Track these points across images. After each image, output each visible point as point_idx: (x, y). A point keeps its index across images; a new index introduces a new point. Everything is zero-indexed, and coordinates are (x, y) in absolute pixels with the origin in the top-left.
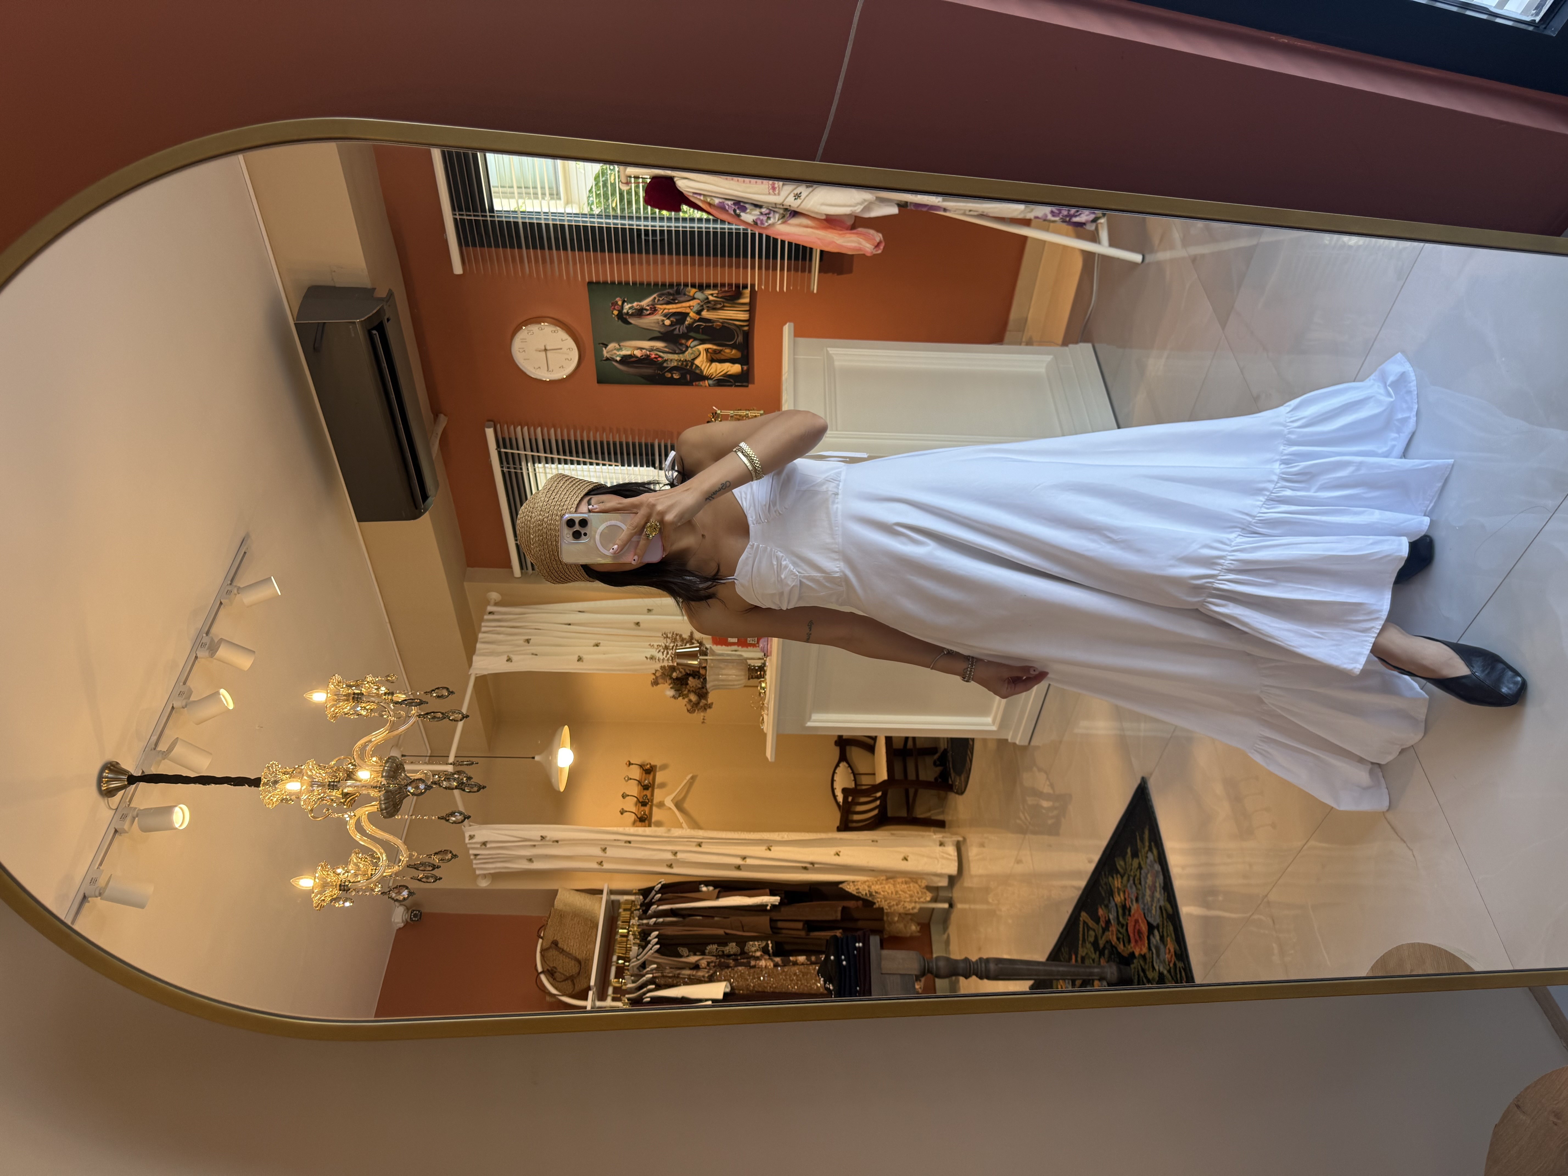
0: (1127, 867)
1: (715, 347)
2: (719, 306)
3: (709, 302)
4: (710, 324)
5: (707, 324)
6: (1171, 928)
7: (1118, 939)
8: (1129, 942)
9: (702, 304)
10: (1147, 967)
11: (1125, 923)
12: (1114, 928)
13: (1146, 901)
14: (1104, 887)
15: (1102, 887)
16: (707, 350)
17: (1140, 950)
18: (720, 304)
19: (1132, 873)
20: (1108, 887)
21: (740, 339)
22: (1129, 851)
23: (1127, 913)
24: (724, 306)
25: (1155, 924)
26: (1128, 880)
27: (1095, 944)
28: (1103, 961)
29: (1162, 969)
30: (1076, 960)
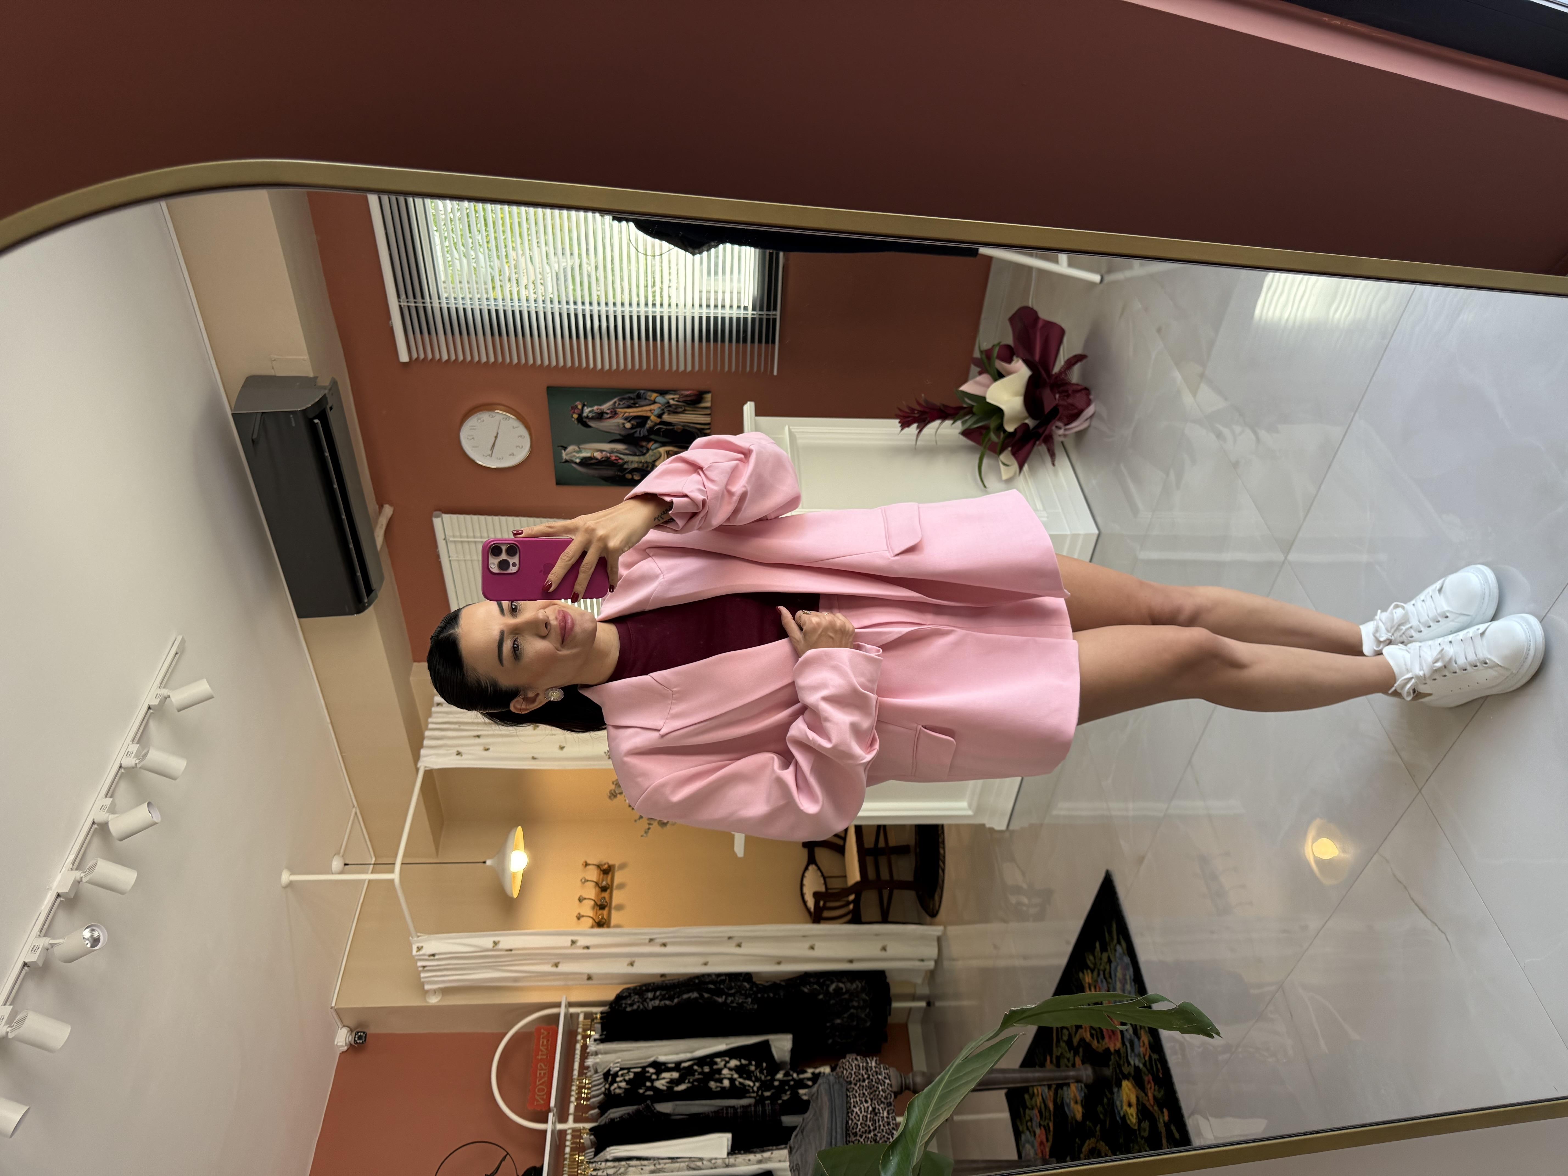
0: (1097, 961)
2: (679, 410)
3: (670, 406)
4: (670, 428)
5: (668, 427)
7: (1092, 1035)
8: (1103, 1038)
9: (663, 407)
10: (1122, 1062)
14: (1075, 983)
17: (1114, 1045)
18: (681, 407)
19: (1102, 967)
20: (1080, 981)
22: (1098, 945)
24: (685, 410)
26: (1099, 974)
27: (1069, 1043)
28: (1078, 1061)
29: (1137, 1063)
30: (1051, 1062)
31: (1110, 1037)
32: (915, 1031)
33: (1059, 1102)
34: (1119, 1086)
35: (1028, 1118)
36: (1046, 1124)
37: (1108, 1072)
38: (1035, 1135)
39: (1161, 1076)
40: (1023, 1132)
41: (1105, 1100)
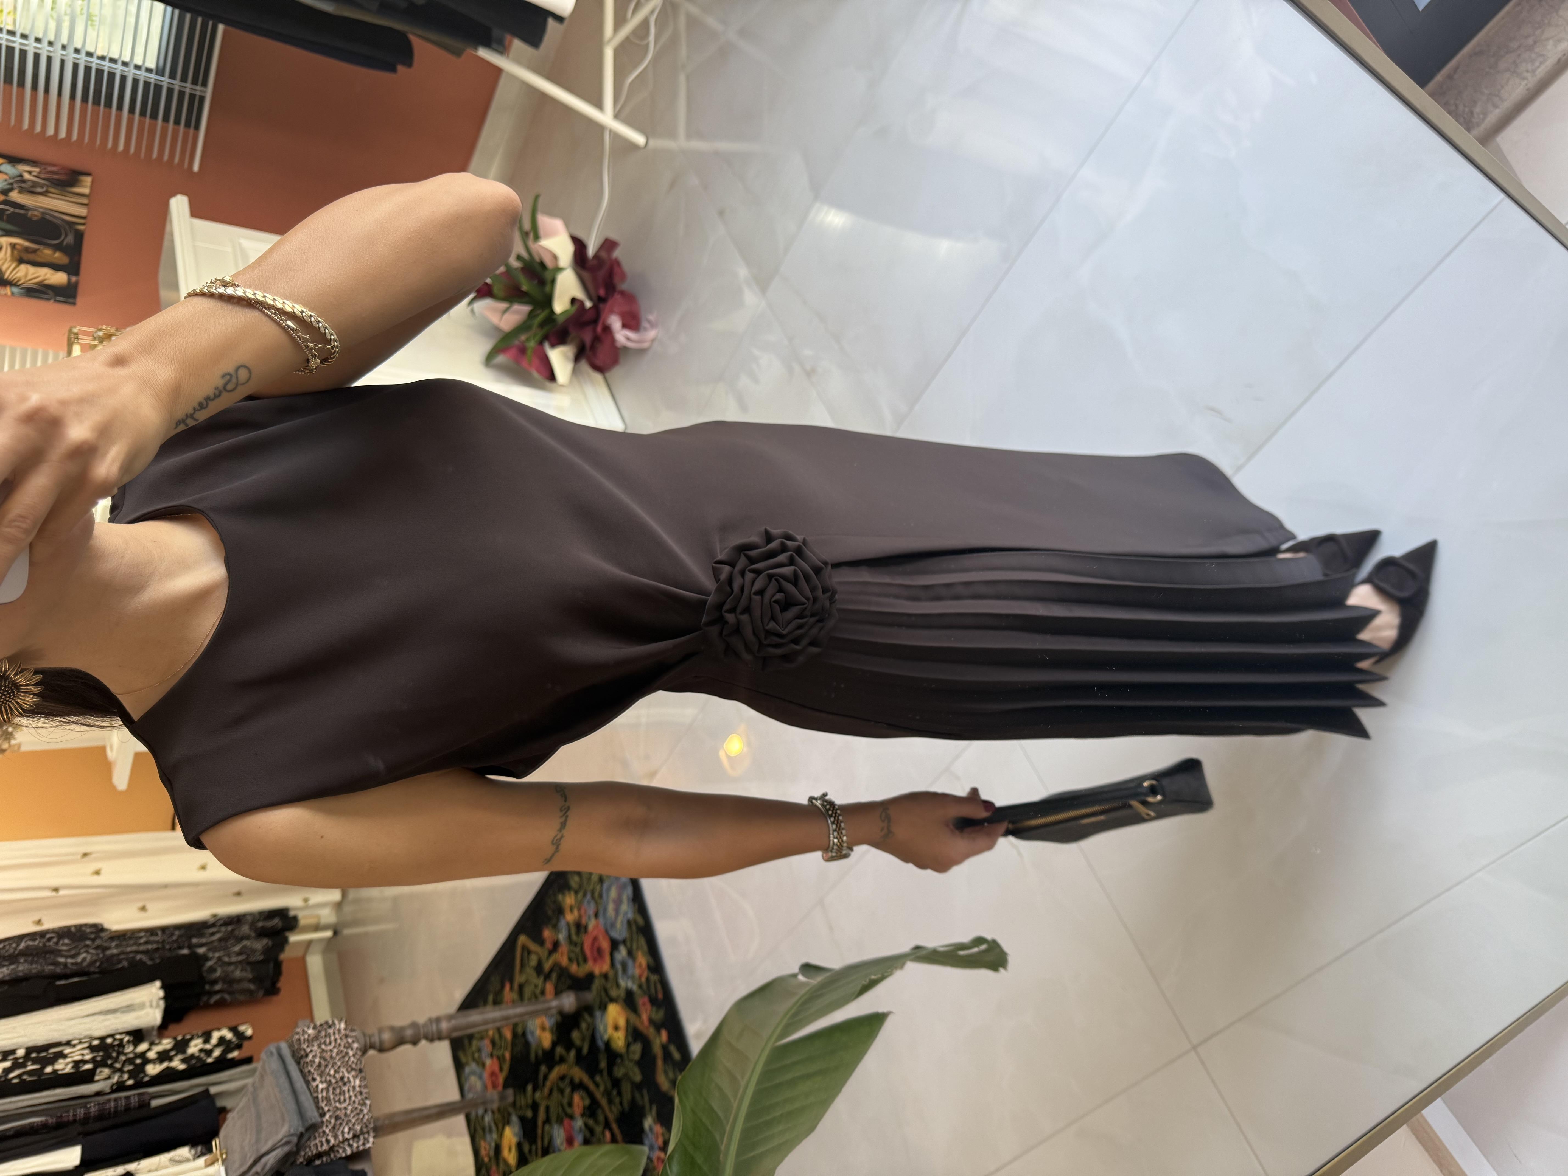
0: (584, 880)
1: (27, 244)
2: (39, 190)
3: (24, 181)
4: (22, 212)
5: (17, 211)
6: (642, 941)
7: (570, 960)
8: (585, 960)
9: (11, 181)
10: (609, 985)
11: (579, 942)
12: (564, 948)
13: (608, 916)
14: (553, 906)
15: (549, 906)
16: (13, 246)
17: (600, 968)
18: (42, 187)
19: (590, 888)
20: (558, 906)
21: (70, 239)
23: (582, 931)
24: (47, 192)
25: (621, 939)
26: (585, 895)
27: (539, 969)
28: (549, 987)
29: (630, 984)
30: (511, 988)
31: (595, 960)
32: (315, 963)
33: (520, 1030)
34: (603, 1008)
35: (474, 1048)
36: (500, 1053)
37: (590, 997)
38: (483, 1065)
39: (660, 996)
40: (467, 1063)
41: (584, 1026)
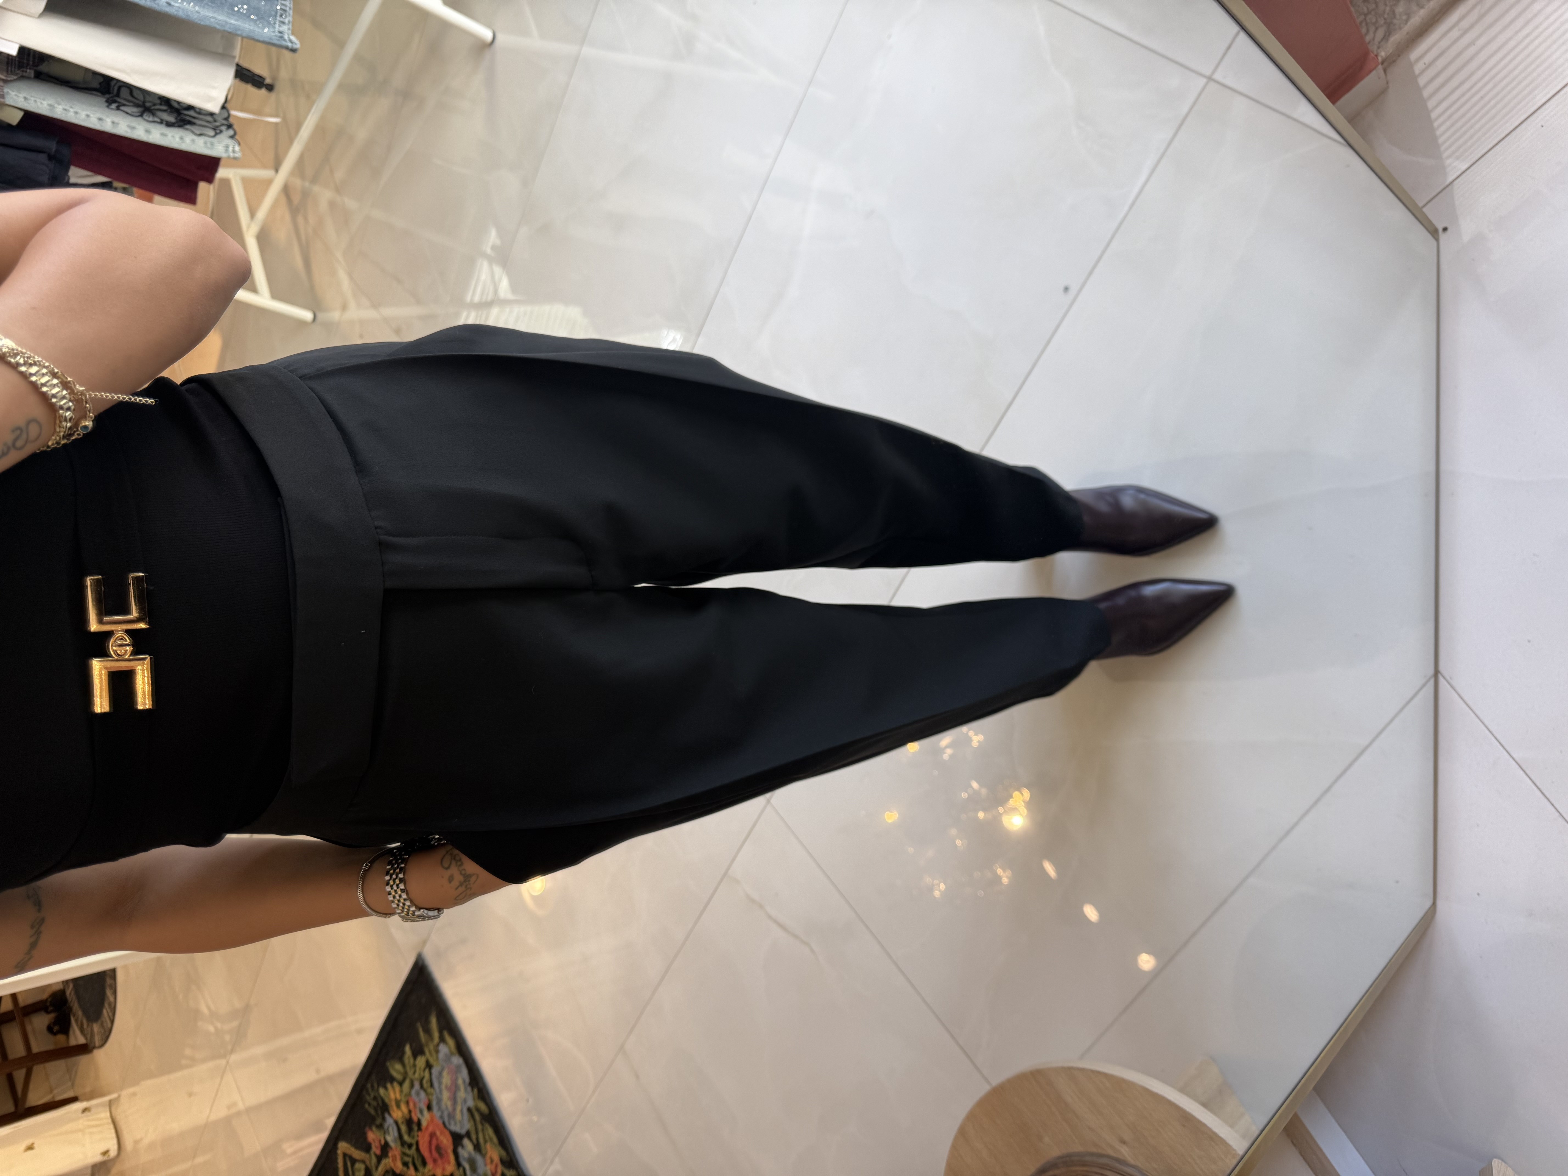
0: (408, 1068)
6: (491, 1133)
7: (405, 1164)
8: (424, 1163)
11: (414, 1142)
12: (396, 1150)
13: (443, 1107)
14: (374, 1103)
15: (369, 1104)
17: (443, 1169)
19: (417, 1075)
20: (380, 1102)
22: (408, 1049)
23: (415, 1128)
25: (463, 1132)
26: (412, 1086)
31: (436, 1161)
